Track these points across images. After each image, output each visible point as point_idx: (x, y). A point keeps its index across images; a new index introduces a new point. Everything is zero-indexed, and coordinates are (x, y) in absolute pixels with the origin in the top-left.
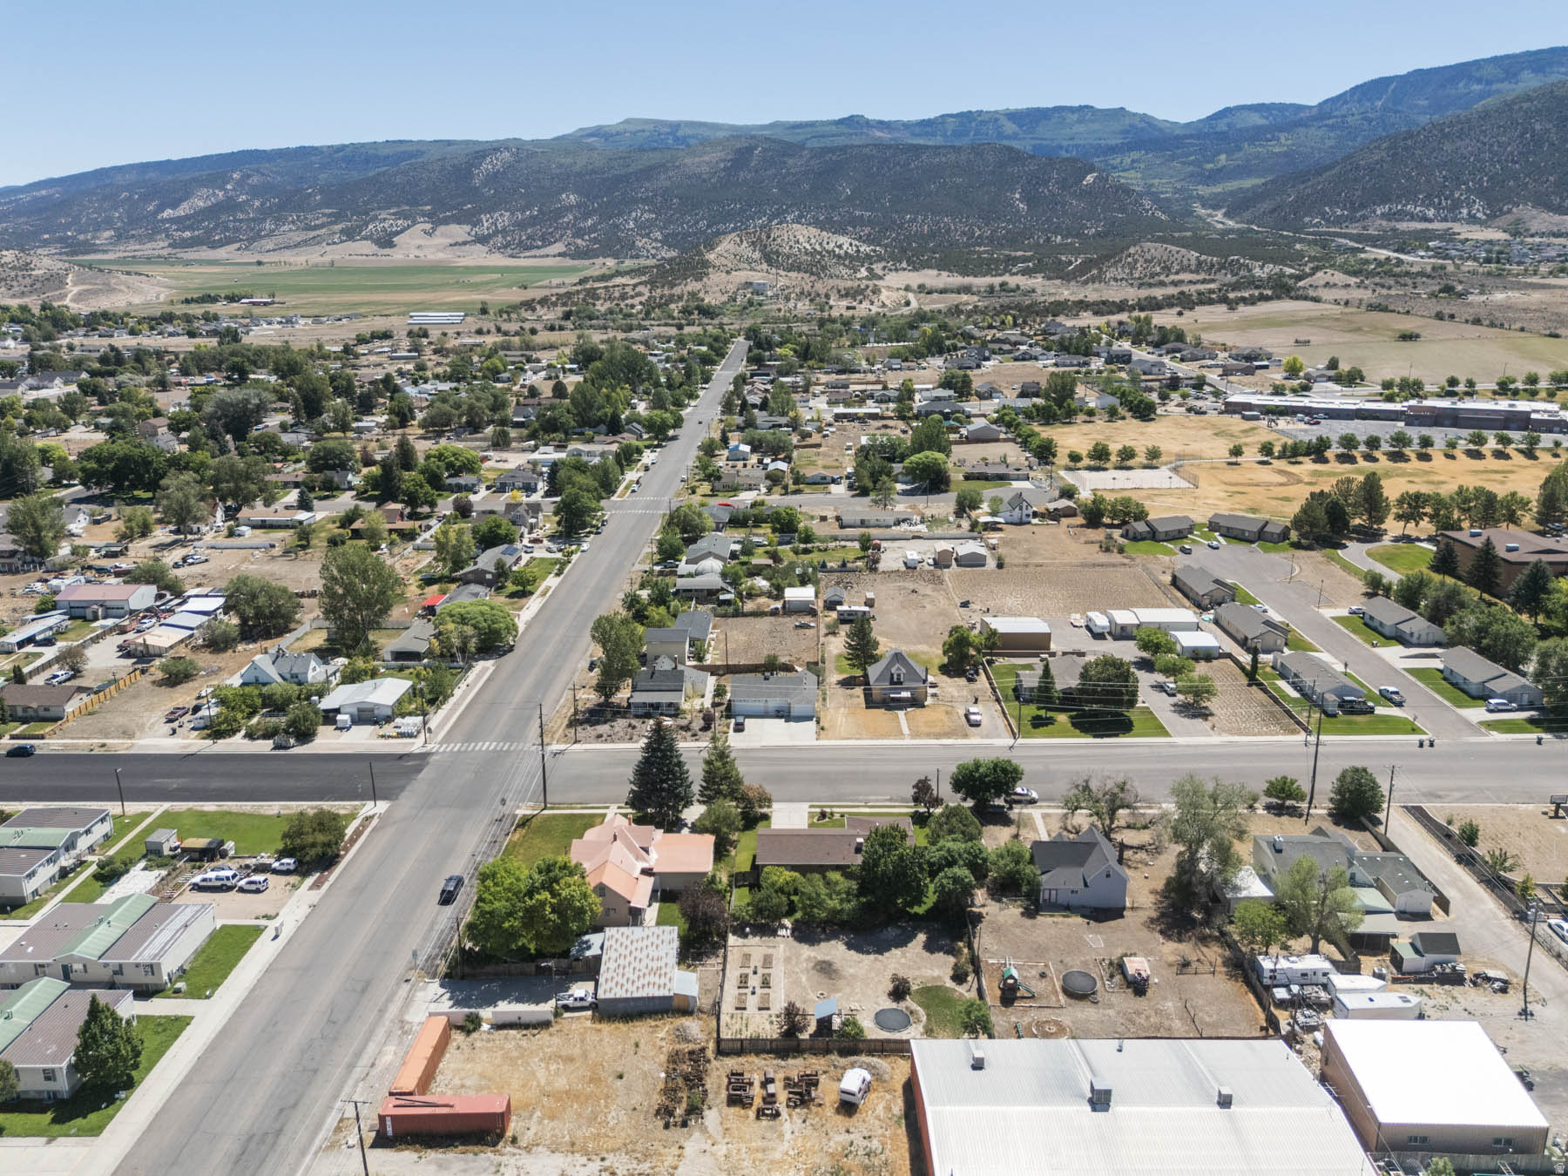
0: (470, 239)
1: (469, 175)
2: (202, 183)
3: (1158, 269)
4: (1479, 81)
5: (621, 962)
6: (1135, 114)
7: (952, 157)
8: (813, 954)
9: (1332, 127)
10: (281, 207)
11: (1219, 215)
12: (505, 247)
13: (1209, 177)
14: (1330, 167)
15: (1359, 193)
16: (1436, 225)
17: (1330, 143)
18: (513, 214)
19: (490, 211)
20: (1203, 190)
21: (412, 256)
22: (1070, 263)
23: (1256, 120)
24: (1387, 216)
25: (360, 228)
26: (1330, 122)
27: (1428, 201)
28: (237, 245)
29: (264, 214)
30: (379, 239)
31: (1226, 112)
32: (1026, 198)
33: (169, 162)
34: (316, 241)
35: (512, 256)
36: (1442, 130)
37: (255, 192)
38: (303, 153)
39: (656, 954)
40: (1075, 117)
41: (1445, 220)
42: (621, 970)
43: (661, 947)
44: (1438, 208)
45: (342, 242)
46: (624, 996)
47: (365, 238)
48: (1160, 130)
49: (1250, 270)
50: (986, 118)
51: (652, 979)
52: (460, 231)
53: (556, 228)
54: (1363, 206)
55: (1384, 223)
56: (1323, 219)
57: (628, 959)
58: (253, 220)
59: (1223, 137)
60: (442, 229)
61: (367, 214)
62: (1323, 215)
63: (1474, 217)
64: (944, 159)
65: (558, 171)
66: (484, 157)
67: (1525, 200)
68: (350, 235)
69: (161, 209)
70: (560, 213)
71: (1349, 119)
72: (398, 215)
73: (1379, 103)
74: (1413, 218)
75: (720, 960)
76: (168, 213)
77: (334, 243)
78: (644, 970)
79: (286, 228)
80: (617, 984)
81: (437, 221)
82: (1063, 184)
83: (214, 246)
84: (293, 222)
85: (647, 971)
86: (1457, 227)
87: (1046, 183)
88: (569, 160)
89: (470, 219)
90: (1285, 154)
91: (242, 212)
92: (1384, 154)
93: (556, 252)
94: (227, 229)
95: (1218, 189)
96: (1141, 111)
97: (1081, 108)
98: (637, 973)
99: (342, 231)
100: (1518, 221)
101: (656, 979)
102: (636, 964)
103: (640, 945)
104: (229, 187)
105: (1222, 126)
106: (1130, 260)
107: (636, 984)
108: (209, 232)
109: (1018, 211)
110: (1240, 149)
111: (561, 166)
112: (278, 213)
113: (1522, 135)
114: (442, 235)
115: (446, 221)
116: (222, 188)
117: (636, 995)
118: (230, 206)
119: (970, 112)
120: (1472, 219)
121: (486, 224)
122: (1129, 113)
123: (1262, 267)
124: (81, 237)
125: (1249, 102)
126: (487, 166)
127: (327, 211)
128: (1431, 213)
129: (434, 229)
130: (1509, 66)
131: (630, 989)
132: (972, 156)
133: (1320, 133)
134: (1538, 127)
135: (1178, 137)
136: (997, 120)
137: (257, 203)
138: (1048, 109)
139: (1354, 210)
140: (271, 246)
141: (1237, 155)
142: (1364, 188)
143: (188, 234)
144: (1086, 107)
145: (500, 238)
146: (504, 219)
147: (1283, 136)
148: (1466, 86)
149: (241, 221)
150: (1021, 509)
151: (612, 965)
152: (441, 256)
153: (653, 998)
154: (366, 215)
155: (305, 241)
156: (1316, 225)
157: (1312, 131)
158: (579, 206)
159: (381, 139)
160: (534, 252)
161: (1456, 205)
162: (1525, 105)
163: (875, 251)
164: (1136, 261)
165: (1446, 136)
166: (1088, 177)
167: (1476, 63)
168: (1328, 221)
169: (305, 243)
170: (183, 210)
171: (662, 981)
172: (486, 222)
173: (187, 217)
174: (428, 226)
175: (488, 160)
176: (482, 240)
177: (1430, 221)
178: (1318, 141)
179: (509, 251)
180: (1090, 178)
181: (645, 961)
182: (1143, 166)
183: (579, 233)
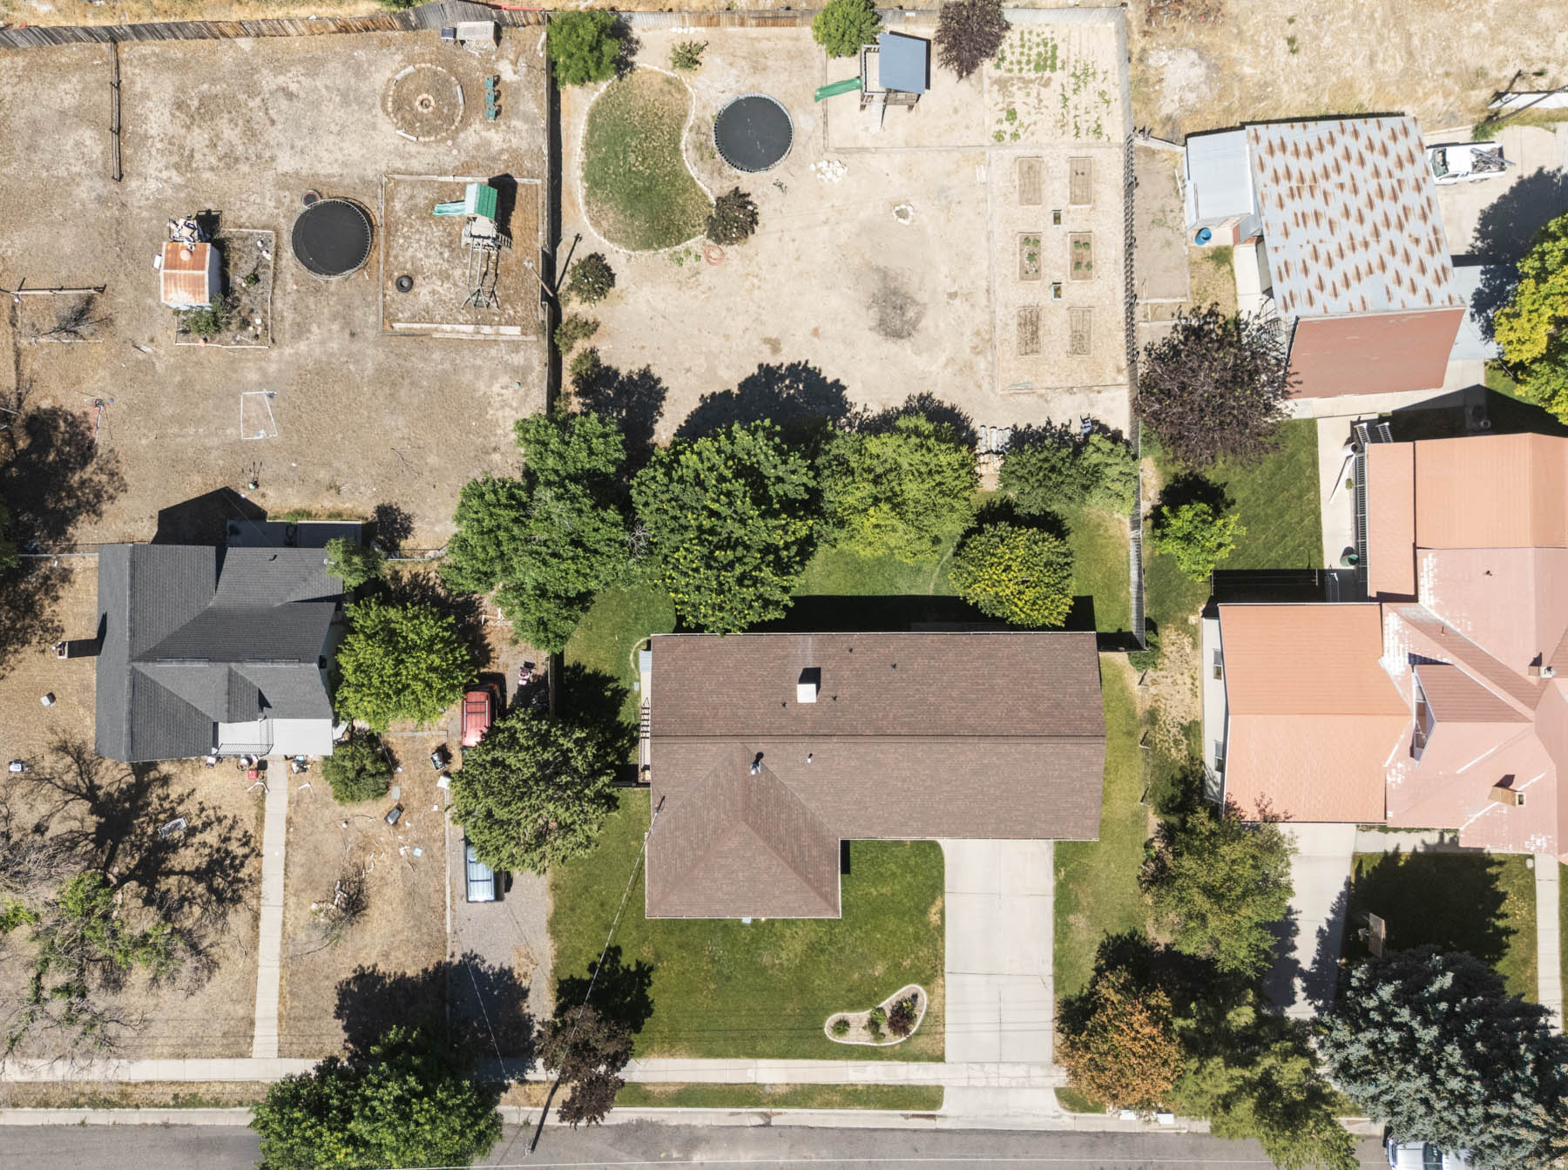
5: (1392, 211)
8: (921, 363)
39: (1314, 232)
43: (1307, 252)
51: (1305, 166)
57: (1378, 217)
75: (1142, 341)
80: (1385, 152)
85: (1322, 184)
101: (1295, 165)
102: (1353, 204)
131: (1347, 140)
171: (1279, 162)
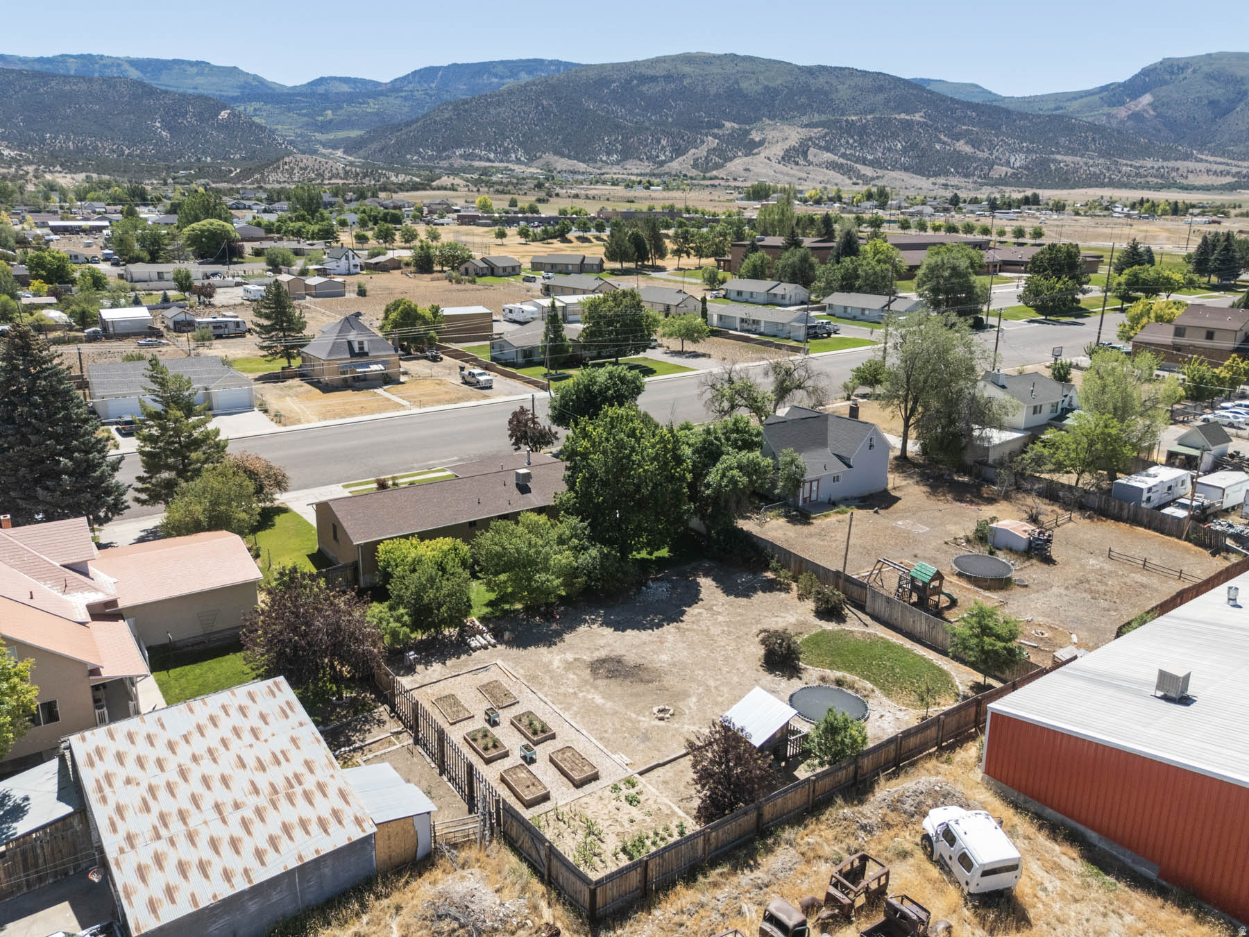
3: (313, 176)
4: (496, 75)
5: (165, 803)
6: (248, 74)
7: (83, 86)
9: (405, 98)
11: (339, 153)
13: (322, 127)
14: (417, 121)
15: (440, 140)
16: (496, 164)
17: (406, 109)
20: (318, 136)
22: (231, 172)
23: (345, 88)
24: (465, 157)
26: (403, 94)
27: (488, 147)
31: (321, 81)
32: (167, 126)
36: (486, 100)
39: (261, 751)
40: (194, 70)
41: (501, 161)
42: (176, 827)
43: (265, 732)
44: (496, 152)
46: (225, 891)
48: (271, 88)
49: (388, 178)
50: (109, 62)
51: (289, 813)
54: (445, 149)
55: (463, 162)
56: (420, 156)
57: (183, 790)
59: (325, 97)
62: (419, 154)
63: (519, 159)
64: (74, 87)
67: (548, 150)
71: (416, 93)
73: (433, 85)
74: (481, 159)
78: (253, 801)
80: (182, 868)
82: (200, 117)
85: (262, 801)
86: (511, 166)
87: (184, 115)
90: (377, 114)
92: (451, 113)
95: (331, 136)
96: (252, 72)
97: (198, 63)
98: (234, 818)
100: (548, 164)
102: (219, 793)
103: (199, 745)
105: (321, 89)
106: (286, 167)
107: (248, 846)
109: (162, 137)
110: (341, 108)
113: (536, 107)
117: (262, 875)
119: (90, 55)
120: (518, 161)
122: (242, 73)
123: (397, 177)
125: (338, 75)
128: (492, 156)
130: (513, 67)
132: (104, 87)
133: (398, 101)
134: (545, 102)
135: (289, 95)
136: (119, 65)
138: (168, 61)
139: (439, 152)
141: (339, 112)
142: (443, 137)
144: (203, 62)
147: (371, 101)
148: (488, 79)
150: (347, 258)
151: (141, 824)
153: (319, 862)
156: (416, 161)
157: (391, 100)
161: (506, 152)
162: (534, 88)
163: (21, 155)
164: (293, 169)
165: (489, 104)
166: (222, 113)
167: (491, 63)
168: (423, 158)
171: (323, 807)
177: (493, 162)
178: (397, 108)
180: (224, 114)
181: (240, 781)
182: (265, 114)
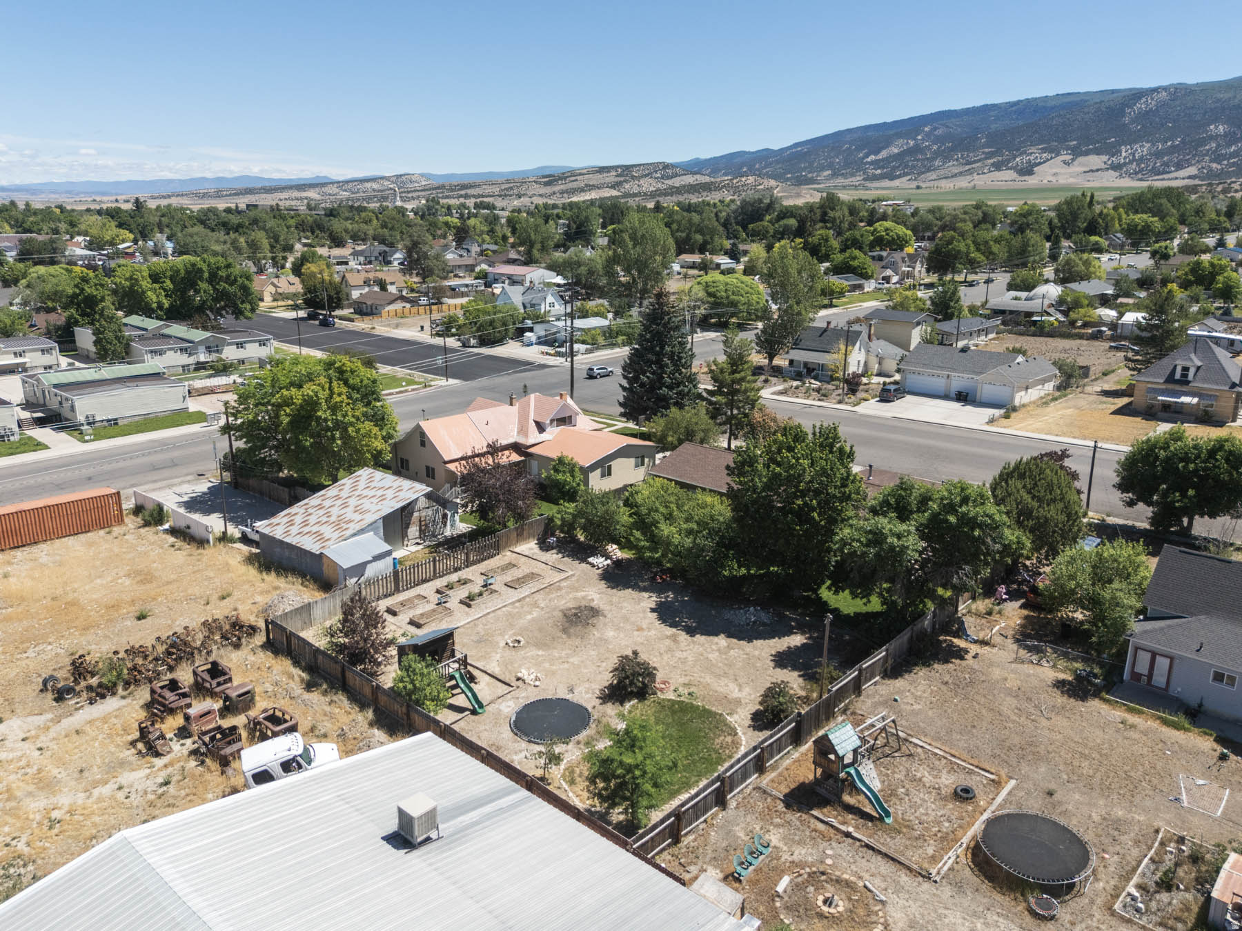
0: (1104, 166)
1: (1122, 113)
2: (899, 135)
10: (952, 149)
12: (1136, 173)
18: (1153, 145)
19: (1131, 143)
21: (1045, 181)
25: (1009, 161)
28: (909, 177)
29: (937, 154)
30: (1022, 169)
33: (885, 124)
34: (970, 172)
35: (1141, 180)
37: (938, 140)
38: (985, 110)
45: (990, 171)
47: (1010, 169)
52: (1096, 161)
53: (1194, 156)
58: (928, 159)
60: (1081, 159)
61: (1017, 150)
65: (1213, 106)
66: (1140, 98)
68: (998, 167)
69: (867, 156)
70: (1203, 142)
72: (1044, 150)
76: (872, 158)
77: (984, 173)
79: (951, 164)
81: (1077, 153)
83: (892, 178)
84: (957, 160)
88: (1227, 96)
89: (1112, 151)
91: (922, 154)
93: (1187, 174)
94: (907, 166)
99: (993, 165)
104: (919, 137)
108: (894, 168)
111: (1219, 100)
112: (946, 156)
114: (1080, 164)
115: (1087, 153)
116: (915, 139)
118: (916, 150)
121: (1124, 154)
124: (810, 175)
126: (1141, 106)
127: (986, 150)
129: (1073, 160)
137: (935, 147)
140: (934, 177)
143: (879, 171)
145: (1134, 166)
146: (1143, 149)
149: (918, 160)
152: (1072, 180)
154: (1019, 150)
155: (961, 173)
158: (1226, 135)
159: (1051, 93)
160: (1165, 176)
169: (961, 174)
170: (884, 154)
172: (1125, 152)
173: (883, 160)
174: (1068, 158)
175: (1144, 100)
176: (1115, 167)
179: (1140, 176)
183: (1218, 159)
